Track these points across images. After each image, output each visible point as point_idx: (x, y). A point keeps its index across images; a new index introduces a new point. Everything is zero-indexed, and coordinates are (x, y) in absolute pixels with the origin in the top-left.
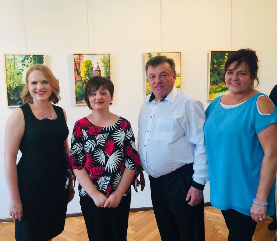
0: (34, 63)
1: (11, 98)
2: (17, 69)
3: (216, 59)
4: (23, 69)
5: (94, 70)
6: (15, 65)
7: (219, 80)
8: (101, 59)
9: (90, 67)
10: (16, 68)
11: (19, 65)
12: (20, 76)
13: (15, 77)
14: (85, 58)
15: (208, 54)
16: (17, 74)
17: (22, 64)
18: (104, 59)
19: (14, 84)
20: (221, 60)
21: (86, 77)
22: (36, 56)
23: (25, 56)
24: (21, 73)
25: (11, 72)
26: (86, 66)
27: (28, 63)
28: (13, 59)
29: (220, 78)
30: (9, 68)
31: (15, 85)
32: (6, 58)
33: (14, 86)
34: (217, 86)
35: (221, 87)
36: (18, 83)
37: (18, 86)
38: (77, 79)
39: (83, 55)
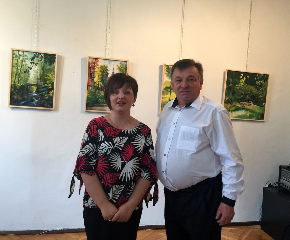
0: (44, 63)
1: (15, 97)
2: (25, 67)
3: (232, 78)
4: (31, 67)
5: (109, 76)
6: (23, 62)
7: (233, 99)
8: (117, 66)
9: (105, 73)
10: (23, 65)
11: (28, 63)
12: (27, 74)
13: (22, 75)
14: (101, 63)
15: (225, 73)
16: (24, 72)
17: (31, 61)
18: (120, 66)
19: (19, 82)
20: (237, 80)
21: (100, 83)
22: (48, 55)
23: (35, 53)
24: (29, 72)
25: (17, 69)
26: (100, 71)
27: (37, 61)
28: (21, 55)
29: (235, 98)
30: (16, 64)
31: (21, 83)
32: (13, 54)
33: (19, 84)
34: (231, 105)
35: (234, 106)
36: (24, 82)
37: (23, 85)
38: (90, 84)
39: (99, 60)
